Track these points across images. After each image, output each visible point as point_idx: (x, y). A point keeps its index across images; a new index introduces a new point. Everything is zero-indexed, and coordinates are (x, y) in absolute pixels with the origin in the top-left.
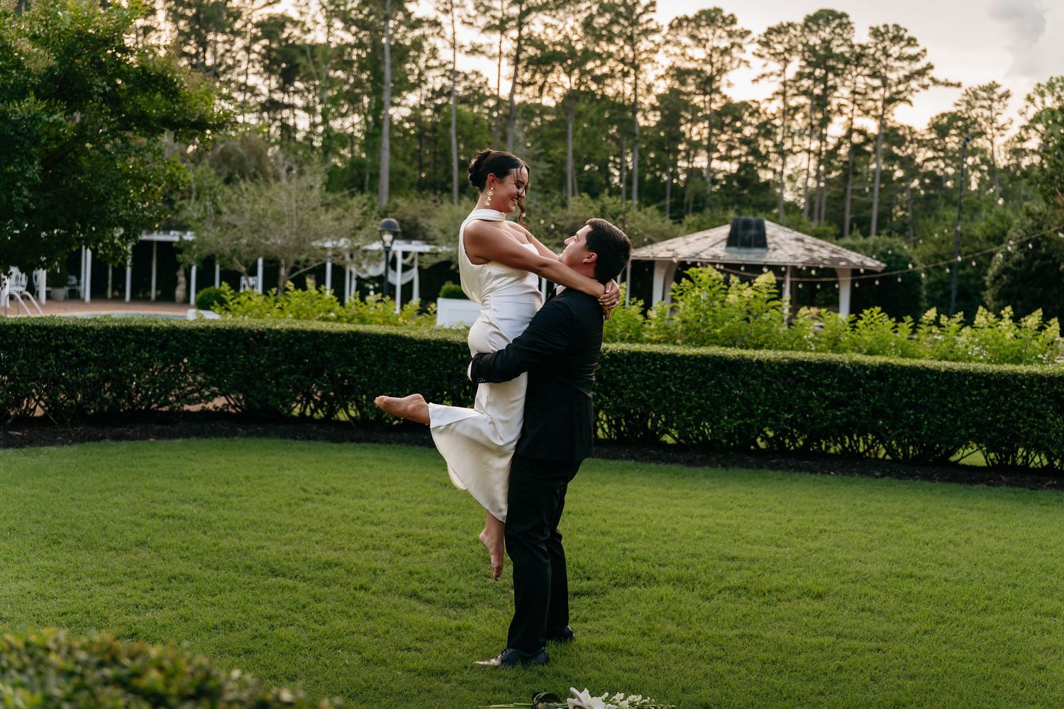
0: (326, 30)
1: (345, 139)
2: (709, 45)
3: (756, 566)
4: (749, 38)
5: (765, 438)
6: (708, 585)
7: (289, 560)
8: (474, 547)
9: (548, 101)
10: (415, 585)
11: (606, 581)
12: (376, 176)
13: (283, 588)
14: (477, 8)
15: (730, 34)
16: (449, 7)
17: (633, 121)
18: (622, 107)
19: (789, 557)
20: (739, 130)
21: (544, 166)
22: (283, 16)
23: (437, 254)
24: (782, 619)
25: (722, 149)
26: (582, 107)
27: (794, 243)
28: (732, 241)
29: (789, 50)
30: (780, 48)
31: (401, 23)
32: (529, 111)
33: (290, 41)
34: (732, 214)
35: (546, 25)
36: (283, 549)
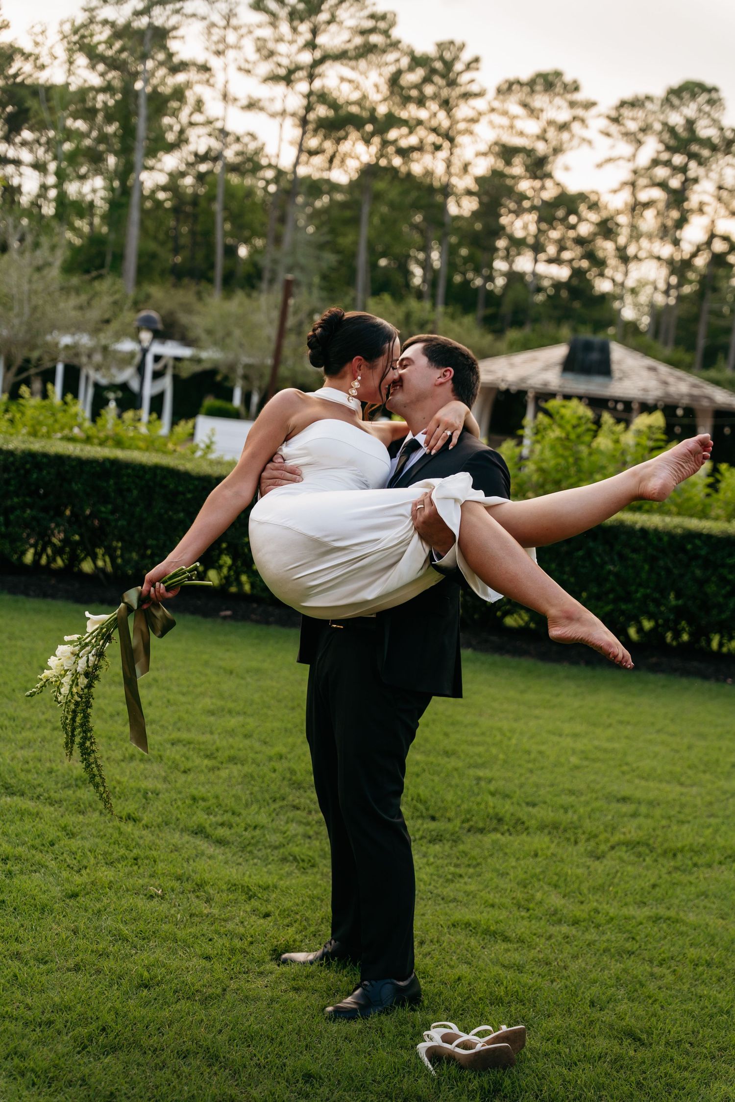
0: (66, 66)
1: (84, 209)
2: (545, 116)
3: (658, 812)
4: (594, 111)
5: (640, 630)
6: (596, 836)
7: (28, 771)
8: (278, 765)
9: (341, 176)
10: (200, 817)
11: (458, 822)
12: (119, 257)
13: (22, 814)
14: (258, 50)
15: (572, 104)
16: (221, 47)
17: (443, 208)
18: (431, 190)
19: (698, 801)
20: (573, 227)
21: (330, 258)
22: (11, 46)
23: (199, 361)
24: (705, 895)
25: (552, 250)
26: (380, 185)
27: (645, 373)
28: (569, 365)
29: (644, 130)
30: (632, 126)
31: (161, 64)
32: (315, 187)
33: (19, 80)
34: (565, 331)
35: (342, 79)
36: (20, 754)
